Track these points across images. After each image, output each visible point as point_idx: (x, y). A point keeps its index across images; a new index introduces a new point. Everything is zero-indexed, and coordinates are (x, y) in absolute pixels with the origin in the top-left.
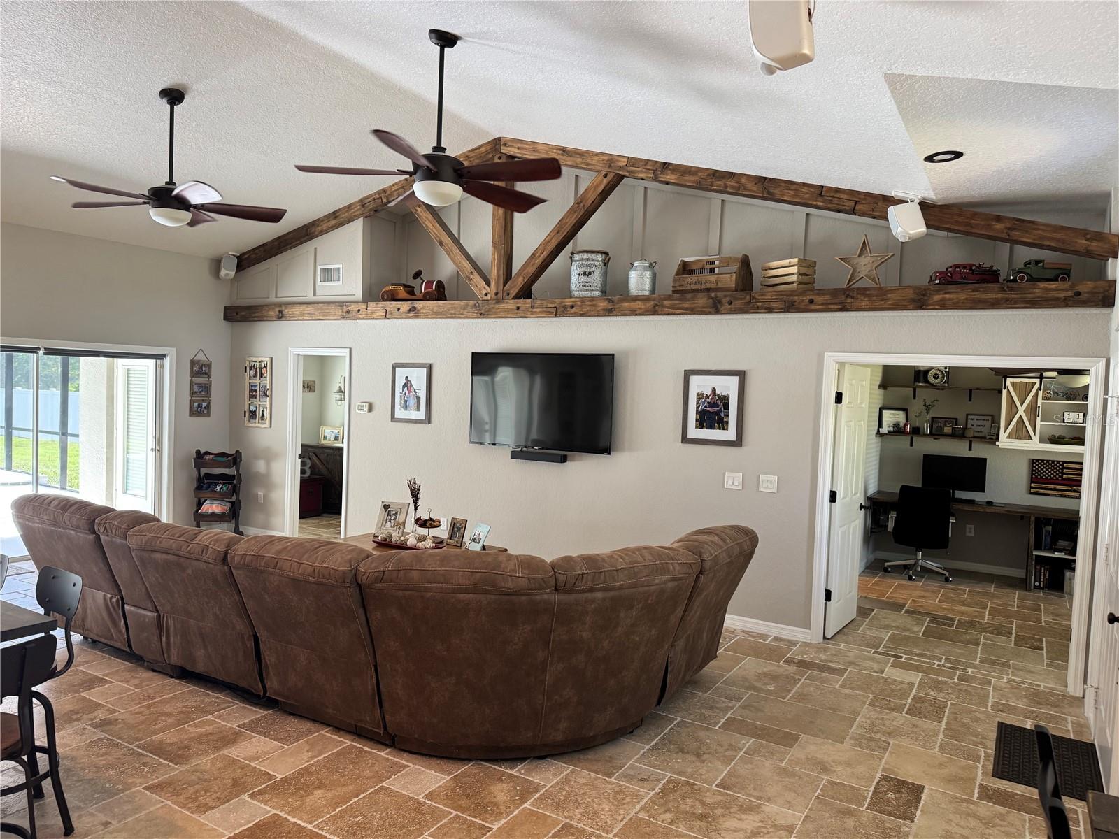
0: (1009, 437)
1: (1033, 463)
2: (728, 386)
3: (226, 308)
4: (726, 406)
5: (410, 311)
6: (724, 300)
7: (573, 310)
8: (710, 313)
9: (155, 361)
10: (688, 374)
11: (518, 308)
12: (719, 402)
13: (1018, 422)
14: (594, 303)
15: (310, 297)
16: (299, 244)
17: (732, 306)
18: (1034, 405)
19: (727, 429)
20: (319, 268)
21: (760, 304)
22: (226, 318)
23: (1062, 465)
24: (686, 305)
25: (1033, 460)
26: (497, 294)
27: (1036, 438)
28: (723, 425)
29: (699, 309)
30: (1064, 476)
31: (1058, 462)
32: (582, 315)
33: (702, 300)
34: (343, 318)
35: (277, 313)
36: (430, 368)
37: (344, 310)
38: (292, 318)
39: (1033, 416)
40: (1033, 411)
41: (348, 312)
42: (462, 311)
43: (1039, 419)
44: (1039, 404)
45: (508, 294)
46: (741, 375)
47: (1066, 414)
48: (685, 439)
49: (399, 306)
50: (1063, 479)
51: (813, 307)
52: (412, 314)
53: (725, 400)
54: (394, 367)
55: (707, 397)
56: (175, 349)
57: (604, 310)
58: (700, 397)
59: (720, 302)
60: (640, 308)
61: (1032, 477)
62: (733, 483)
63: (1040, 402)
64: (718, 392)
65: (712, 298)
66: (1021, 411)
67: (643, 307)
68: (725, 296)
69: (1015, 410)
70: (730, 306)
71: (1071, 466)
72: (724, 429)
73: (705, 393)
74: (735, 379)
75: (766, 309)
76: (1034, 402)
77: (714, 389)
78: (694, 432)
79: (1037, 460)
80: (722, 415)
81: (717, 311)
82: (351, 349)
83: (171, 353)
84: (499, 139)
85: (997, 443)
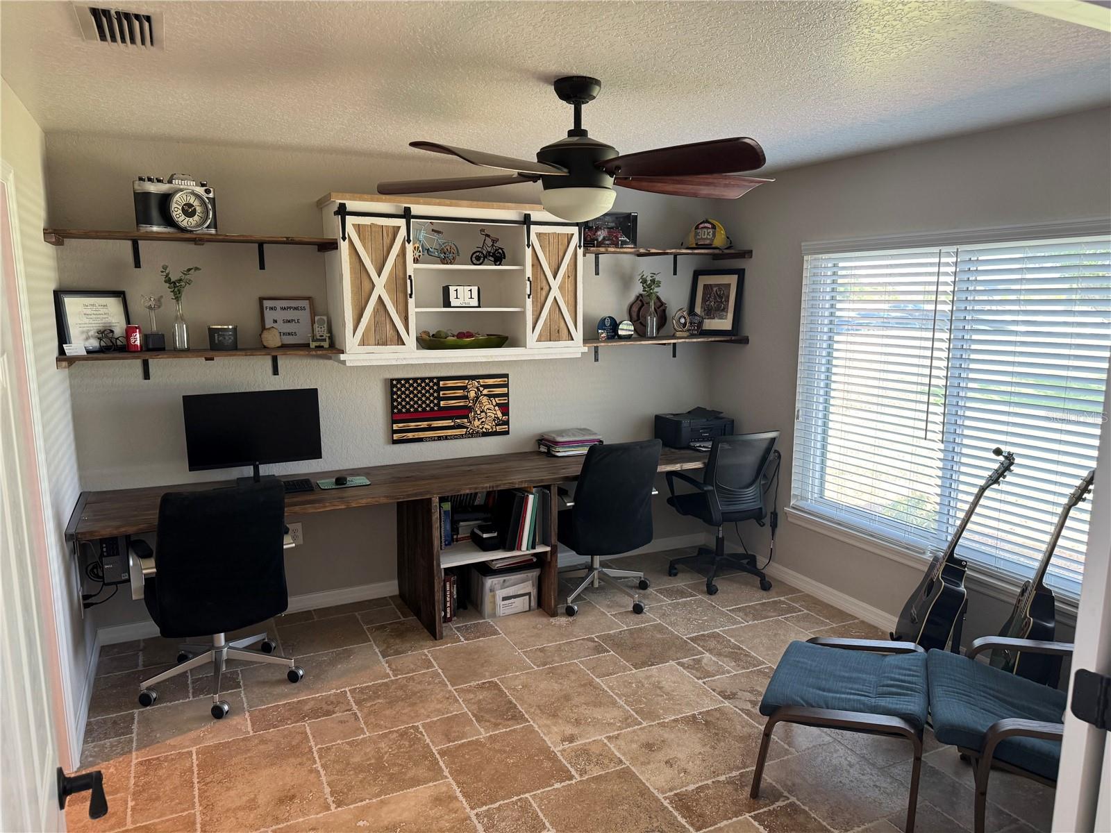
0: (363, 342)
1: (393, 386)
13: (376, 312)
18: (401, 275)
23: (438, 384)
25: (392, 380)
27: (411, 340)
30: (442, 403)
31: (431, 379)
39: (401, 296)
40: (401, 286)
43: (411, 302)
44: (410, 272)
47: (452, 289)
50: (441, 409)
61: (393, 412)
63: (411, 267)
66: (381, 285)
69: (367, 285)
71: (450, 383)
76: (400, 267)
79: (399, 380)
85: (342, 357)
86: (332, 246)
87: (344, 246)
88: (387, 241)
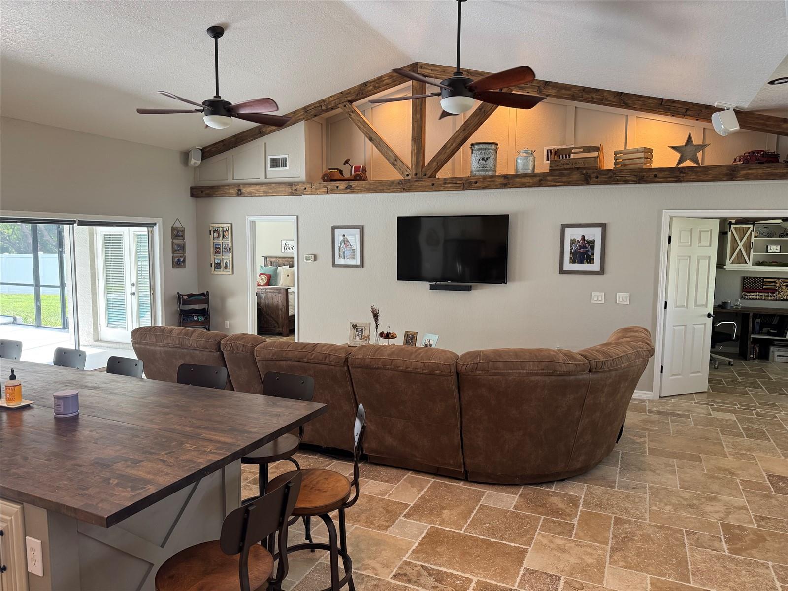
0: (733, 263)
1: (744, 279)
2: (594, 234)
3: (191, 188)
4: (593, 248)
5: (347, 188)
6: (593, 176)
7: (476, 185)
8: (582, 185)
9: (147, 228)
10: (564, 227)
11: (433, 184)
12: (587, 245)
13: (738, 253)
14: (493, 179)
15: (262, 179)
16: (252, 140)
17: (599, 179)
18: (749, 241)
19: (593, 263)
20: (269, 158)
21: (619, 178)
22: (192, 195)
23: (763, 280)
24: (565, 179)
25: (744, 277)
26: (416, 175)
27: (750, 263)
28: (590, 260)
29: (575, 182)
30: (764, 287)
31: (760, 278)
32: (483, 188)
33: (576, 176)
34: (292, 194)
35: (237, 191)
36: (362, 229)
37: (293, 188)
38: (250, 194)
39: (748, 249)
40: (748, 246)
41: (296, 190)
42: (388, 187)
43: (752, 251)
44: (752, 241)
45: (425, 175)
46: (603, 226)
47: (769, 246)
48: (562, 271)
49: (338, 185)
50: (763, 289)
51: (657, 180)
52: (348, 190)
53: (592, 244)
54: (334, 228)
55: (578, 242)
56: (161, 219)
57: (501, 184)
58: (573, 242)
59: (590, 177)
60: (530, 182)
61: (743, 288)
62: (598, 300)
63: (753, 239)
64: (586, 239)
65: (583, 174)
66: (741, 245)
67: (531, 181)
68: (594, 173)
69: (736, 245)
70: (597, 180)
71: (768, 280)
72: (591, 263)
73: (576, 239)
74: (599, 229)
75: (623, 182)
76: (749, 238)
77: (584, 237)
78: (568, 266)
79: (747, 277)
80: (590, 253)
81: (588, 183)
82: (297, 217)
83: (159, 222)
84: (417, 64)
85: (725, 267)
86: (727, 233)
87: (730, 234)
88: (745, 231)
